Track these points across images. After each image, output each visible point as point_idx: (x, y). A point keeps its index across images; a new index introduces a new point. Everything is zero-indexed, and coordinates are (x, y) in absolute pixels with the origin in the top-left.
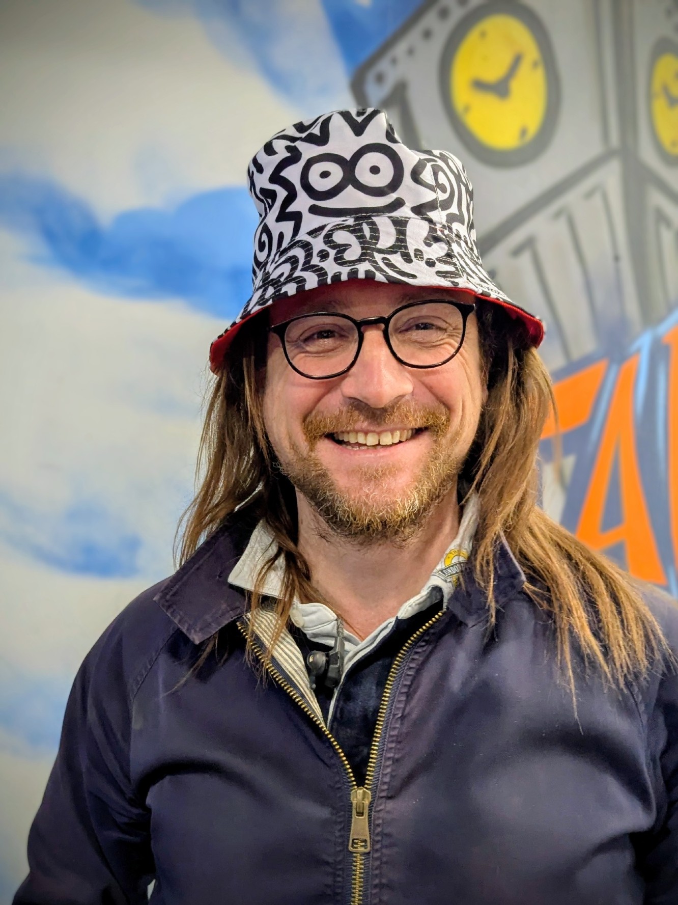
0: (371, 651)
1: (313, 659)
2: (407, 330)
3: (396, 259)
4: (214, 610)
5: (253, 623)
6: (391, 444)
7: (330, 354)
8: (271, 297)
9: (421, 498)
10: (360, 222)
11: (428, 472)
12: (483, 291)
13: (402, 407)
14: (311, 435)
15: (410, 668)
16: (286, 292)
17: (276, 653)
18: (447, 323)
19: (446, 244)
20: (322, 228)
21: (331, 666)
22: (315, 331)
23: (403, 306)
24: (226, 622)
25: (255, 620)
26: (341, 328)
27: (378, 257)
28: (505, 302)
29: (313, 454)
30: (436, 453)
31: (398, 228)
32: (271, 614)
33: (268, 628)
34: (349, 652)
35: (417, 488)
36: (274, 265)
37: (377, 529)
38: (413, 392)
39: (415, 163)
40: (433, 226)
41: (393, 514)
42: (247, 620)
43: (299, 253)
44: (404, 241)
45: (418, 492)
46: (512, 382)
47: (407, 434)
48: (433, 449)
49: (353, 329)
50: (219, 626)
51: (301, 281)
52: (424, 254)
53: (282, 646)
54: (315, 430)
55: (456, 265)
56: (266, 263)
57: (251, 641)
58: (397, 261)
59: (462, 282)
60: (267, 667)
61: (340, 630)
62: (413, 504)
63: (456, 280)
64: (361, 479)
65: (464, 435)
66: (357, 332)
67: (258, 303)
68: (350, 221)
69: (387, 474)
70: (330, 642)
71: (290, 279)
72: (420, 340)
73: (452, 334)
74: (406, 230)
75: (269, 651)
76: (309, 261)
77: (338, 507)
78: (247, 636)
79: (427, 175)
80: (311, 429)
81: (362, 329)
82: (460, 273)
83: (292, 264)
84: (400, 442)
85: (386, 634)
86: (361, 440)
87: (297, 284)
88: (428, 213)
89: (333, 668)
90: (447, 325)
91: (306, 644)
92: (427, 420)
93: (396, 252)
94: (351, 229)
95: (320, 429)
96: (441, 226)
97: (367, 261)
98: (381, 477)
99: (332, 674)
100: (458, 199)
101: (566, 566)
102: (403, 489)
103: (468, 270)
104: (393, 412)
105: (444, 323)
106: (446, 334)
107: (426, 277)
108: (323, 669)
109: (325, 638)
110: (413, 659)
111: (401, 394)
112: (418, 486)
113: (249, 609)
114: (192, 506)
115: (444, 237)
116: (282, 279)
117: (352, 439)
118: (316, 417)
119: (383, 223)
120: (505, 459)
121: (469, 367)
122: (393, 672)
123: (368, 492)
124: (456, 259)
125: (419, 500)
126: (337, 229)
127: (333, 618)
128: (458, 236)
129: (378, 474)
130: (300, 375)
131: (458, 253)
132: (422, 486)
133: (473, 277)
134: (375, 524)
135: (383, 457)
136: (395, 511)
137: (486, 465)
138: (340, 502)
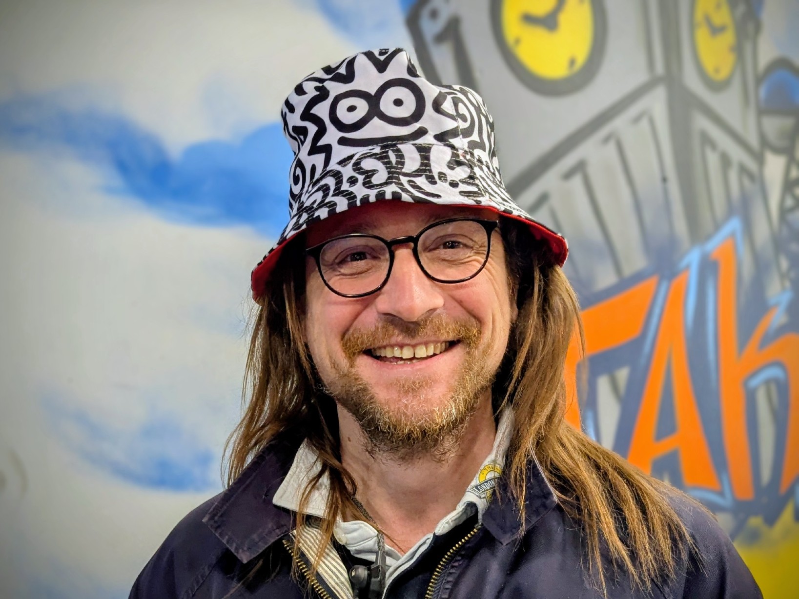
0: (410, 566)
1: (355, 573)
2: (435, 249)
3: (421, 181)
4: (260, 530)
5: (299, 539)
6: (426, 356)
7: (363, 275)
8: (305, 222)
9: (457, 408)
10: (387, 150)
11: (463, 382)
12: (505, 209)
13: (434, 320)
14: (350, 351)
15: (448, 582)
16: (319, 216)
17: (320, 569)
18: (473, 240)
19: (469, 168)
20: (350, 157)
21: (373, 580)
22: (348, 253)
23: (431, 225)
24: (272, 541)
25: (301, 537)
26: (372, 248)
27: (404, 180)
28: (527, 219)
29: (353, 370)
30: (469, 364)
31: (422, 154)
32: (317, 530)
33: (313, 544)
34: (390, 567)
35: (453, 397)
36: (308, 195)
37: (417, 439)
38: (444, 305)
39: (436, 94)
40: (455, 152)
41: (432, 423)
42: (293, 537)
43: (330, 181)
44: (428, 165)
45: (455, 401)
46: (538, 299)
47: (440, 347)
48: (467, 360)
49: (384, 249)
50: (266, 544)
51: (333, 205)
52: (447, 176)
53: (326, 562)
54: (353, 347)
55: (478, 186)
56: (301, 195)
57: (297, 559)
58: (422, 183)
59: (485, 201)
60: (312, 583)
61: (381, 544)
62: (451, 414)
63: (478, 199)
64: (399, 391)
65: (495, 347)
66: (387, 251)
67: (293, 229)
68: (377, 150)
69: (424, 385)
70: (372, 557)
71: (322, 205)
72: (449, 258)
73: (478, 252)
74: (429, 155)
75: (314, 568)
76: (340, 188)
77: (379, 419)
78: (293, 554)
79: (447, 106)
80: (350, 346)
81: (393, 248)
82: (483, 193)
83: (324, 192)
84: (435, 355)
85: (424, 549)
86: (397, 352)
87: (329, 208)
88: (450, 140)
89: (375, 582)
90: (474, 243)
91: (349, 559)
92: (459, 332)
93: (421, 175)
94: (378, 156)
95: (358, 346)
96: (463, 151)
97: (393, 184)
98: (418, 389)
99: (374, 587)
100: (479, 127)
101: (594, 476)
102: (440, 398)
103: (490, 191)
104: (426, 325)
105: (471, 241)
106: (473, 251)
107: (449, 196)
108: (365, 582)
109: (367, 554)
110: (450, 573)
111: (432, 307)
112: (454, 395)
113: (294, 526)
114: (239, 428)
115: (467, 162)
116: (315, 206)
117: (388, 353)
118: (353, 334)
119: (407, 149)
120: (535, 372)
121: (496, 283)
122: (431, 586)
123: (406, 402)
124: (478, 180)
125: (456, 408)
126: (365, 157)
127: (373, 534)
128: (480, 161)
129: (415, 386)
130: (336, 295)
131: (481, 176)
132: (458, 395)
133: (495, 197)
134: (415, 433)
135: (419, 370)
136: (433, 420)
137: (518, 377)
138: (380, 414)
